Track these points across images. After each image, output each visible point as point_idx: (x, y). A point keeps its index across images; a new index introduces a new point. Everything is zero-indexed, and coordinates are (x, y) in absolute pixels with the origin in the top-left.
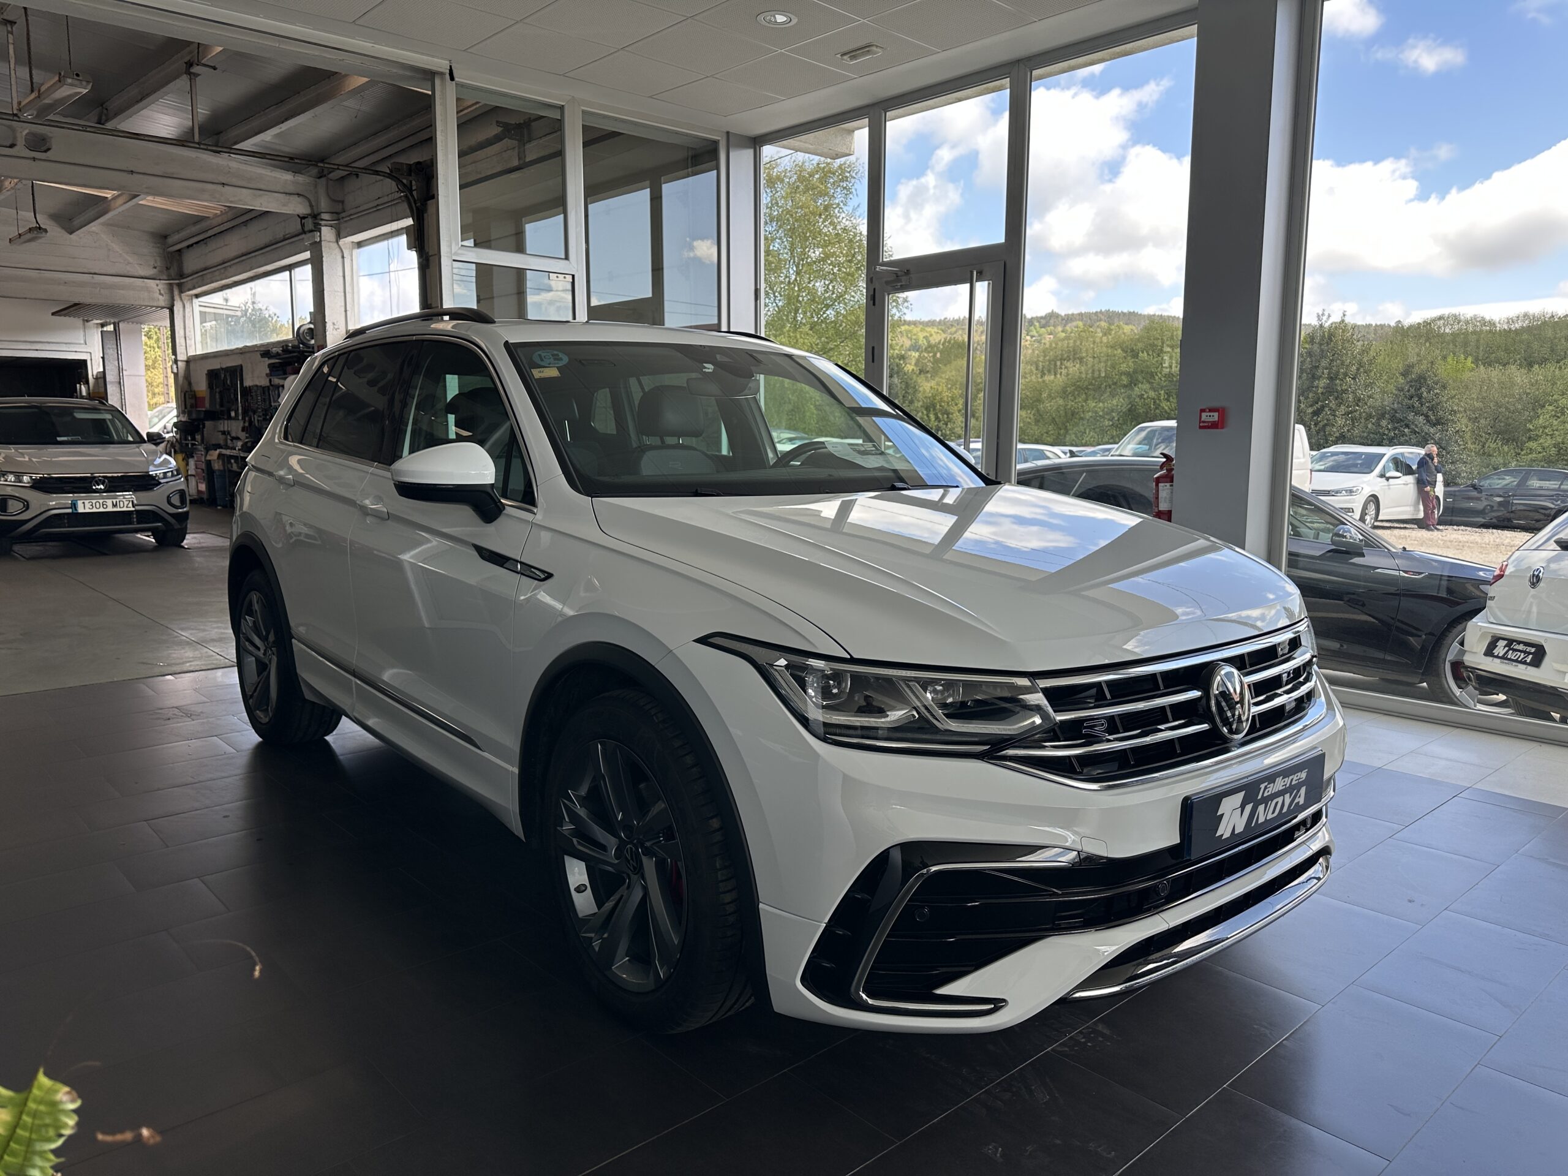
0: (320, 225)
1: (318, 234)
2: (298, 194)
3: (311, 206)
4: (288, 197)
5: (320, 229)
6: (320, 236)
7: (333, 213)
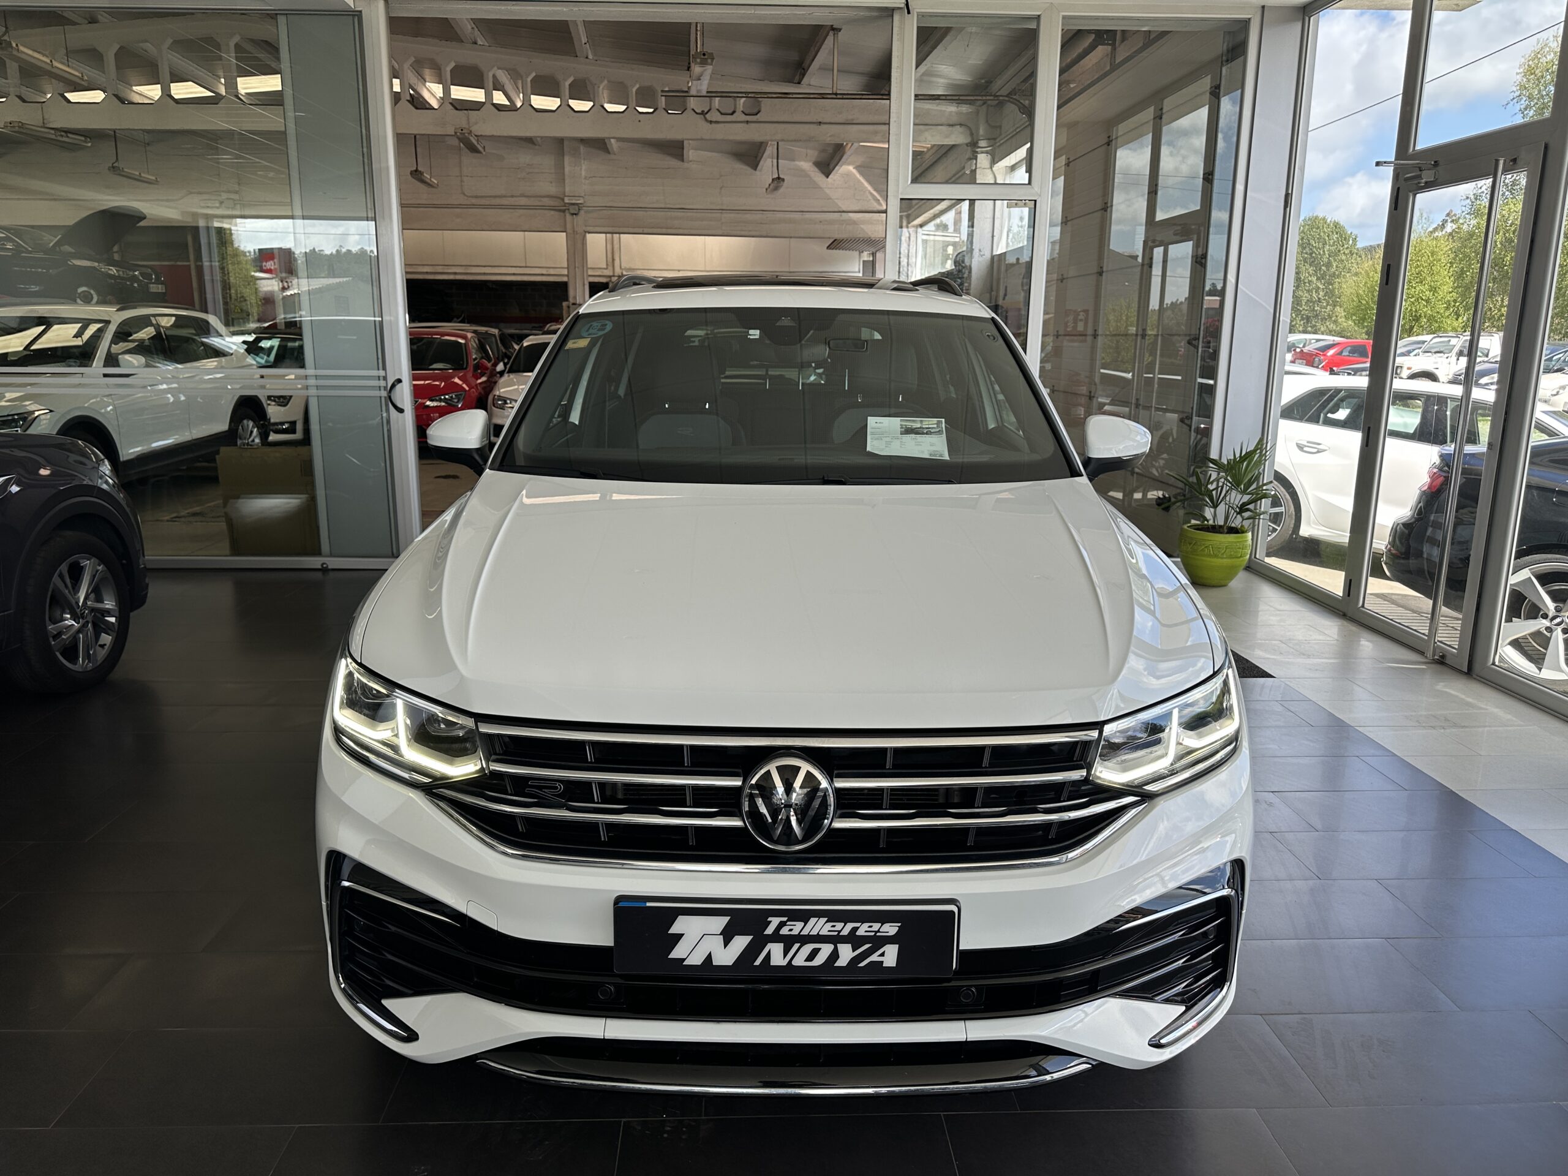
0: (977, 152)
1: (975, 161)
2: (961, 125)
3: (972, 134)
4: (951, 128)
5: (977, 156)
6: (976, 164)
7: (989, 139)
